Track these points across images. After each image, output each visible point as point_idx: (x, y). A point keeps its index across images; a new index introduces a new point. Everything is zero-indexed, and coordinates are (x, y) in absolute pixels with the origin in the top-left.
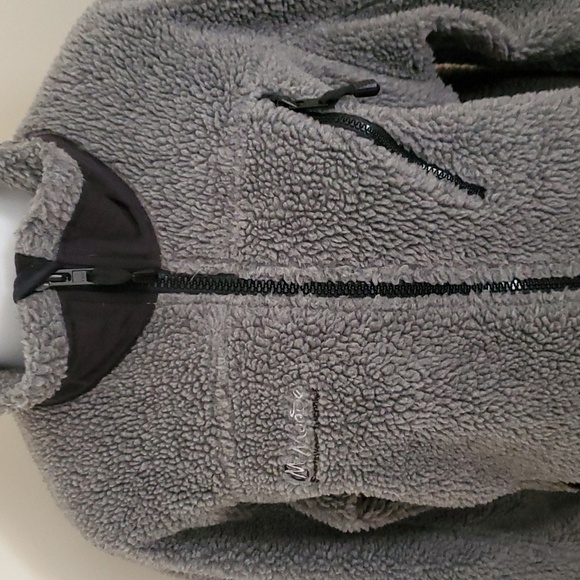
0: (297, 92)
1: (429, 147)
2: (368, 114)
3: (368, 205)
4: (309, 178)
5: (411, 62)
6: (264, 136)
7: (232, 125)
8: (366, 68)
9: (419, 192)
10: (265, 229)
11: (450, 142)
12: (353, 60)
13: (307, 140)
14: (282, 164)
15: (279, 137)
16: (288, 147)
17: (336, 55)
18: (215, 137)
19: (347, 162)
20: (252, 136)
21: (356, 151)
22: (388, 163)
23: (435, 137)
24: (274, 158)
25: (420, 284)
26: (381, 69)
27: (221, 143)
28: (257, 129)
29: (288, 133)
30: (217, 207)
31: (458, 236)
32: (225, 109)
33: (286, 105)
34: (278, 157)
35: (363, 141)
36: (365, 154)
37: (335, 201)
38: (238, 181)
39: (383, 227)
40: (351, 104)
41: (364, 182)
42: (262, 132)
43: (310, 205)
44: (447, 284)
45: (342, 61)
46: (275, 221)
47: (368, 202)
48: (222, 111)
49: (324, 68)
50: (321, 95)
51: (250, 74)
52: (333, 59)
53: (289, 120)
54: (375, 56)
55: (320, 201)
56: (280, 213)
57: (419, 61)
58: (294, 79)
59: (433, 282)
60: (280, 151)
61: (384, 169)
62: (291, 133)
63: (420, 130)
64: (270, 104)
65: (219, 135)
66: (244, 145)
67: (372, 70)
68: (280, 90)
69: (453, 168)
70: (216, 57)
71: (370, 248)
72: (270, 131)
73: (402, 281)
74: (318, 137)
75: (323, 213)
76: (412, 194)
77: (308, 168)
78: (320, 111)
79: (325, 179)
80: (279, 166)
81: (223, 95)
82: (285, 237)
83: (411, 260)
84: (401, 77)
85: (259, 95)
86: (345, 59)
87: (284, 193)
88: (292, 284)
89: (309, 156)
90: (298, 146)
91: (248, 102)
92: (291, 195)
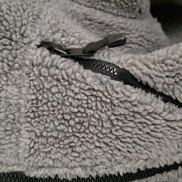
0: (66, 42)
1: (159, 82)
2: (119, 62)
3: (118, 128)
4: (76, 110)
5: (138, 9)
6: (42, 78)
7: (18, 69)
8: (110, 13)
9: (153, 115)
10: (45, 145)
11: (173, 77)
12: (102, 8)
13: (74, 82)
14: (56, 99)
15: (53, 79)
16: (60, 87)
17: (92, 5)
18: (5, 79)
19: (104, 99)
20: (33, 78)
21: (110, 92)
22: (133, 98)
23: (164, 75)
24: (50, 95)
25: (150, 169)
26: (120, 13)
27: (9, 83)
28: (37, 73)
29: (60, 77)
30: (8, 128)
31: (175, 138)
32: (12, 56)
33: (59, 53)
34: (53, 94)
35: (115, 83)
36: (117, 93)
37: (95, 126)
38: (23, 110)
39: (128, 140)
40: (106, 54)
41: (116, 113)
42: (40, 75)
43: (76, 128)
44: (166, 166)
45: (95, 8)
46: (51, 139)
47: (118, 125)
48: (10, 58)
49: (84, 14)
50: (84, 45)
51: (31, 26)
52: (90, 7)
53: (61, 66)
54: (116, 5)
55: (85, 126)
56: (55, 134)
57: (143, 8)
58: (64, 31)
59: (157, 166)
60: (54, 90)
61: (130, 102)
62: (62, 76)
63: (154, 72)
64: (46, 52)
65: (7, 77)
66: (27, 85)
67: (114, 14)
68: (54, 40)
69: (174, 94)
70: (7, 14)
71: (119, 154)
72: (47, 74)
73: (139, 170)
74: (83, 80)
75: (87, 134)
76: (148, 117)
77: (75, 103)
78: (83, 57)
79: (88, 111)
80: (54, 101)
81: (10, 45)
82: (59, 150)
83: (145, 157)
84: (131, 18)
85: (39, 44)
86: (97, 7)
87: (58, 120)
88: (64, 179)
89: (76, 94)
90: (68, 87)
91: (30, 50)
92: (63, 121)
